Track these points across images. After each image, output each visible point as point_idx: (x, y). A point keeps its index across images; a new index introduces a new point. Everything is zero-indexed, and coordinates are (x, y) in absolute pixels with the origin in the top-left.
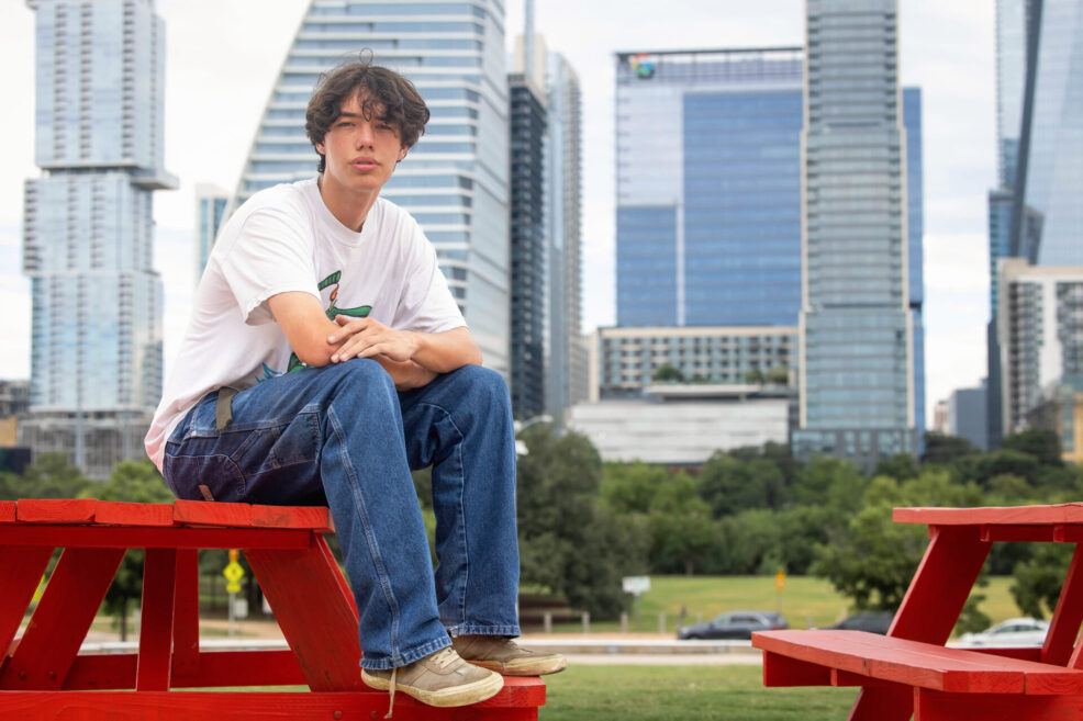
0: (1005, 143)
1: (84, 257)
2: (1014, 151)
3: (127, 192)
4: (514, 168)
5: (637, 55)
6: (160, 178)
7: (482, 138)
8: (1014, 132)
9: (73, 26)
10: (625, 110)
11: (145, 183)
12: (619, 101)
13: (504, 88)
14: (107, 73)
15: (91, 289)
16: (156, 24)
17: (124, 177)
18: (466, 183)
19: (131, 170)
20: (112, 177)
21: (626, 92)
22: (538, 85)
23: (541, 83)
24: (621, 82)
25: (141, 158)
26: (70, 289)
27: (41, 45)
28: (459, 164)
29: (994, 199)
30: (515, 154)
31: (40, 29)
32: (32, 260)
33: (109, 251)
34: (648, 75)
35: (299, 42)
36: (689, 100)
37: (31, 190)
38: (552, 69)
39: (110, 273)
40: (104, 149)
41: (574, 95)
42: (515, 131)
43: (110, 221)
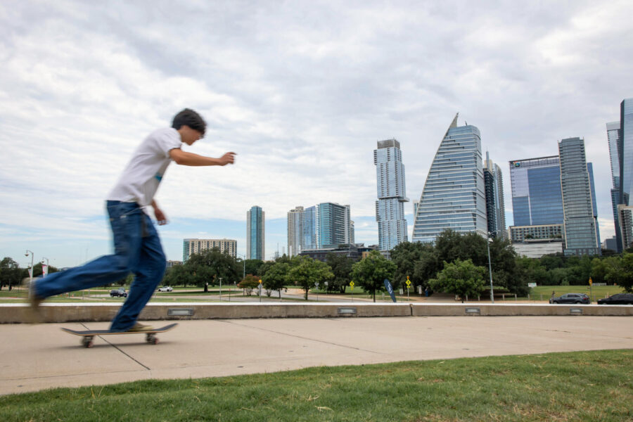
0: (614, 178)
1: (389, 218)
2: (618, 182)
3: (398, 203)
4: (486, 190)
5: (515, 161)
6: (405, 199)
7: (478, 183)
8: (618, 175)
9: (385, 168)
10: (513, 175)
11: (402, 200)
12: (511, 173)
13: (482, 172)
14: (392, 176)
15: (391, 224)
16: (402, 166)
17: (397, 199)
18: (475, 194)
19: (398, 197)
20: (394, 199)
21: (512, 170)
22: (490, 170)
23: (492, 170)
24: (511, 168)
25: (401, 195)
26: (386, 224)
27: (378, 173)
28: (472, 190)
29: (612, 191)
30: (486, 187)
31: (377, 169)
32: (378, 218)
33: (395, 216)
34: (518, 166)
35: (433, 165)
36: (529, 171)
37: (377, 203)
38: (494, 168)
39: (395, 220)
40: (393, 193)
41: (500, 173)
42: (486, 182)
43: (394, 209)
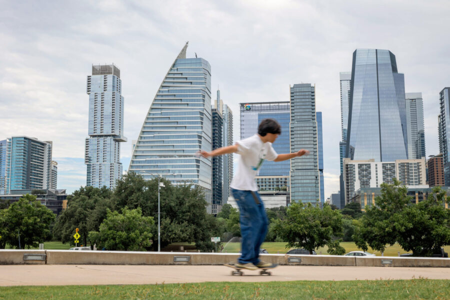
0: (343, 130)
1: (101, 159)
2: (346, 132)
3: (113, 142)
4: (213, 134)
5: (246, 104)
6: (122, 138)
7: (204, 125)
8: (346, 127)
9: (99, 99)
10: (243, 118)
11: (118, 140)
12: (241, 116)
13: (210, 112)
14: (108, 109)
15: (103, 167)
16: (121, 98)
17: (112, 138)
18: (200, 137)
19: (114, 136)
20: (109, 138)
21: (243, 114)
22: (220, 112)
23: (222, 112)
24: (241, 111)
25: (117, 133)
26: (97, 167)
27: (90, 104)
28: (198, 132)
29: (341, 144)
30: (214, 130)
31: (90, 99)
32: (88, 160)
33: (108, 158)
34: (249, 109)
35: (155, 100)
36: (259, 115)
37: (87, 141)
38: (224, 109)
39: (108, 163)
40: (107, 130)
41: (230, 116)
42: (214, 124)
43: (108, 149)
